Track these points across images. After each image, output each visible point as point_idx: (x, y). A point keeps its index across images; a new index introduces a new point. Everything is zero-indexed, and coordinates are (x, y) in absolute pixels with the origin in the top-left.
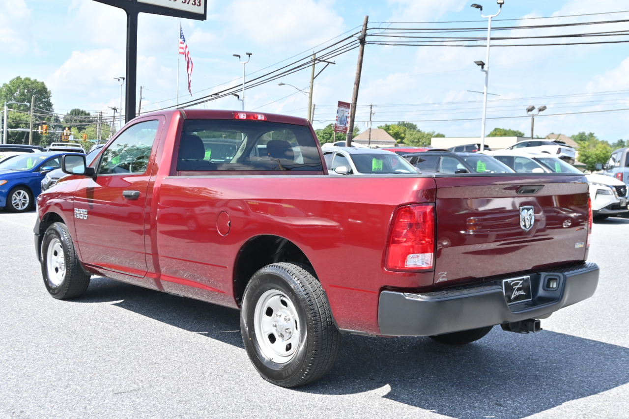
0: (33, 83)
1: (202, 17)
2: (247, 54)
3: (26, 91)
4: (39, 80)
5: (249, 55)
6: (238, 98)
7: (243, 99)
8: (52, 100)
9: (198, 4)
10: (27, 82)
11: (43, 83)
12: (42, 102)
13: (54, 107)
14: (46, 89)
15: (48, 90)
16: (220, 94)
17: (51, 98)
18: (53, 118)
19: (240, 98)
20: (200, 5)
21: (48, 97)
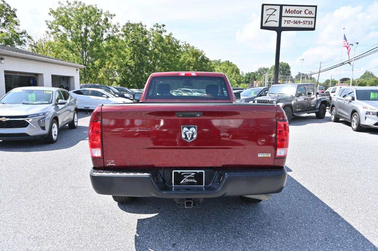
0: (284, 64)
1: (313, 29)
2: (356, 43)
3: (281, 67)
4: (286, 63)
5: (357, 43)
6: (350, 64)
7: (353, 65)
8: (291, 70)
9: (311, 24)
10: (282, 64)
11: (288, 64)
12: (287, 71)
13: (291, 73)
14: (289, 66)
15: (290, 66)
16: (344, 63)
17: (290, 69)
18: (290, 77)
19: (351, 64)
20: (312, 24)
21: (289, 69)
